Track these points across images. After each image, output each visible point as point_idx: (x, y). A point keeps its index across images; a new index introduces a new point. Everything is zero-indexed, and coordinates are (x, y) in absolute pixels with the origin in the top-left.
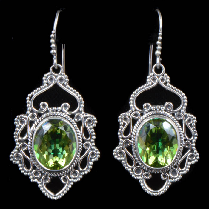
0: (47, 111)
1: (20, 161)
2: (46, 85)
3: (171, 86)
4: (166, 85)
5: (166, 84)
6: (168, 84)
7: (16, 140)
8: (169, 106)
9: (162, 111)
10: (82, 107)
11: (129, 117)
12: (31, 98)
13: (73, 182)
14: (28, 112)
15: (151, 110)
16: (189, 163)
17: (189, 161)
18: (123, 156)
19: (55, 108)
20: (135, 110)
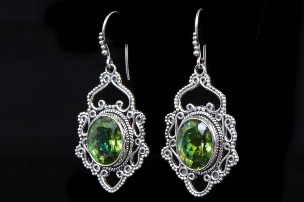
0: (104, 109)
1: (83, 155)
2: (102, 84)
3: (211, 87)
4: (206, 86)
5: (205, 84)
6: (208, 84)
7: (80, 136)
8: (209, 107)
9: (203, 111)
10: (133, 104)
11: (174, 117)
12: (90, 96)
13: (126, 176)
14: (89, 110)
15: (193, 111)
16: (229, 166)
17: (229, 163)
18: (170, 156)
19: (110, 106)
20: (180, 111)
